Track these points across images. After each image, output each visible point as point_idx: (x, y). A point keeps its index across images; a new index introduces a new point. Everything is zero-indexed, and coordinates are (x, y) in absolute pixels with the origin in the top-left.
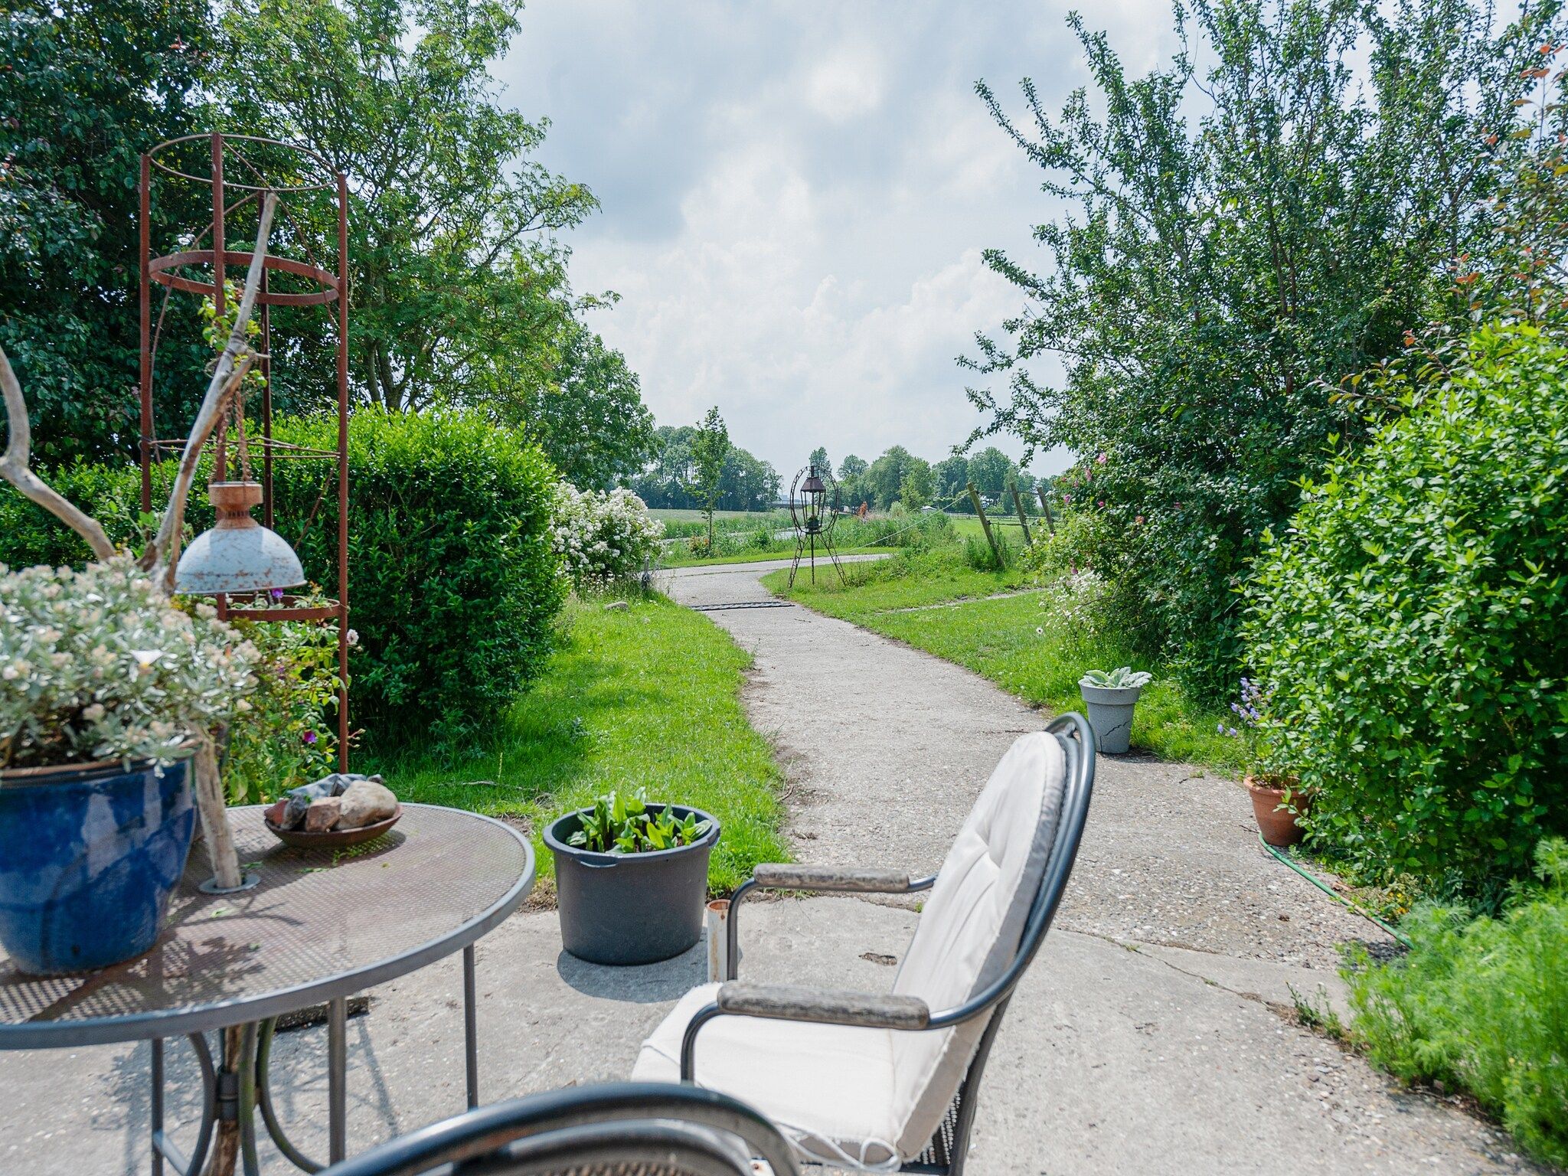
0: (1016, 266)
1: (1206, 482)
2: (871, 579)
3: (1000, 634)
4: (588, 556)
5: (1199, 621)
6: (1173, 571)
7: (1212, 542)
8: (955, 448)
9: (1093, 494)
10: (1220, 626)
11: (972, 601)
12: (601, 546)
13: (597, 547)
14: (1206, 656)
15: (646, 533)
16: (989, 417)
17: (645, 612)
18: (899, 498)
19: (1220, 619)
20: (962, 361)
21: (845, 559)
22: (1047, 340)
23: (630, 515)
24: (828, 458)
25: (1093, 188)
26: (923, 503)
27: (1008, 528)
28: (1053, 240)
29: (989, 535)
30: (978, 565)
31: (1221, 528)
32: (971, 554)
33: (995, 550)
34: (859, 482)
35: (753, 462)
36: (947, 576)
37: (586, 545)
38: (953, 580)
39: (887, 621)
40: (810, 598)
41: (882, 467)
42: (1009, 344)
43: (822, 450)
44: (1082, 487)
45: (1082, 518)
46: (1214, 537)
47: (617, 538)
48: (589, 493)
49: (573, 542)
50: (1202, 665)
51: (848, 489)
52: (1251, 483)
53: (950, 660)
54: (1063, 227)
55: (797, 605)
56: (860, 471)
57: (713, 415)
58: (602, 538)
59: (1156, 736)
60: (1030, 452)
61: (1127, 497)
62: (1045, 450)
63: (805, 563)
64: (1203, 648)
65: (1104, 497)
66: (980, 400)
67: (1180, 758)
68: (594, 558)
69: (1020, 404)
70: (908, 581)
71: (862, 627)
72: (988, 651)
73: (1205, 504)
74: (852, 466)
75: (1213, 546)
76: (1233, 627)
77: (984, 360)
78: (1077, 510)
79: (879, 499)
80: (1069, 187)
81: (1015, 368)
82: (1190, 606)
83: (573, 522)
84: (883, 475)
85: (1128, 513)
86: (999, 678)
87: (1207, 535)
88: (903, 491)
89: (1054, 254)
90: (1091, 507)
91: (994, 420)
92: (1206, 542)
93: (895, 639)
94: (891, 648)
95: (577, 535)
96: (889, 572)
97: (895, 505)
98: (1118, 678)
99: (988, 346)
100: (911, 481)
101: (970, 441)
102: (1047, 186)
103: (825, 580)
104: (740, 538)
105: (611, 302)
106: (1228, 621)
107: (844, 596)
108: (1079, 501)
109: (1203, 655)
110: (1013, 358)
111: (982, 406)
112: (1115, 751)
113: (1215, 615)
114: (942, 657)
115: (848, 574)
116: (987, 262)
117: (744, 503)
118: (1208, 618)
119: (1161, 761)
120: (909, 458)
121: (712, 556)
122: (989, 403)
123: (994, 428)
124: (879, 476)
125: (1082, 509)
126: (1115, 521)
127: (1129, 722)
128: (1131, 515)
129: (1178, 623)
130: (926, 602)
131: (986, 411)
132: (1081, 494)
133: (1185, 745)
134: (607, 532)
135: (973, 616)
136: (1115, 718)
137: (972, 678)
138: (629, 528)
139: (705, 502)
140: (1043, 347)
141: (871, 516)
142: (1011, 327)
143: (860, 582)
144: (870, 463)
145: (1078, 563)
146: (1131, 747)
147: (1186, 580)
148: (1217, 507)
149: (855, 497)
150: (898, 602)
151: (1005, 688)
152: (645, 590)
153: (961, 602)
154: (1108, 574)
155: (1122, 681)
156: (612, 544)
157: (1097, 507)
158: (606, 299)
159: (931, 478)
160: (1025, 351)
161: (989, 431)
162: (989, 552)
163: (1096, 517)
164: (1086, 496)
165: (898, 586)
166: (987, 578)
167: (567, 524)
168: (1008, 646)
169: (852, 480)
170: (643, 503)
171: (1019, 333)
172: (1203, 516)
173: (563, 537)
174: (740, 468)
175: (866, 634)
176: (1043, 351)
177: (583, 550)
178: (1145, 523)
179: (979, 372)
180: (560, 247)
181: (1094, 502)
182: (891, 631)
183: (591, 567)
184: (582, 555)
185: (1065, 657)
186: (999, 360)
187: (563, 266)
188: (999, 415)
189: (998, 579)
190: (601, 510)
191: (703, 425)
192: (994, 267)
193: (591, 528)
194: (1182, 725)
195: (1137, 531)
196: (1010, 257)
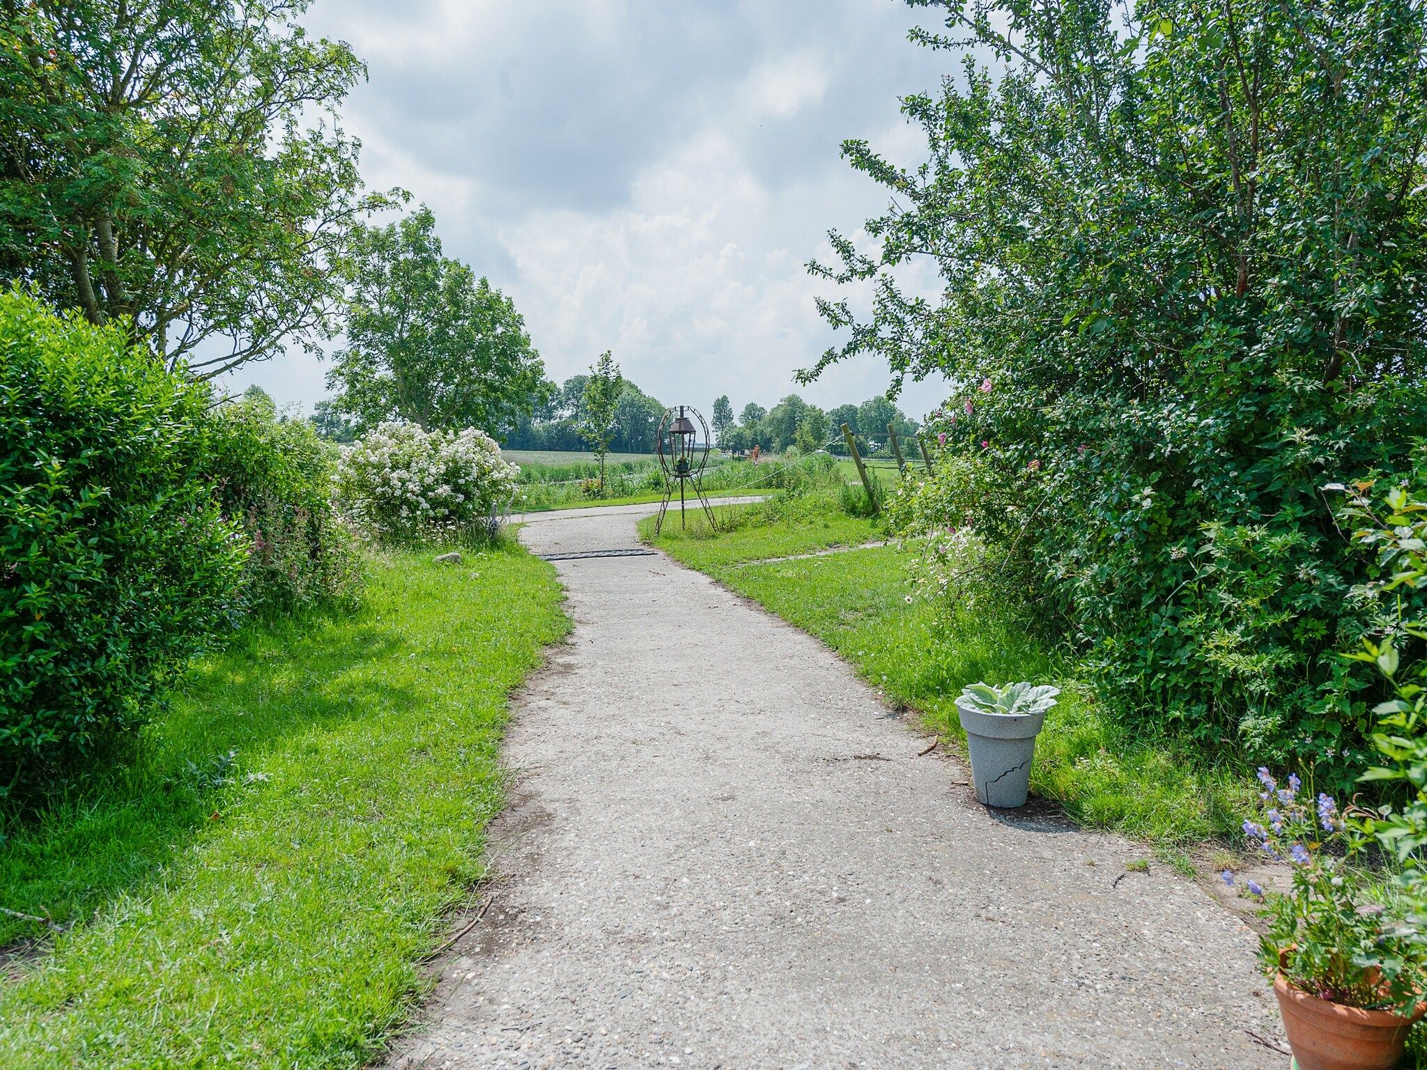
0: (880, 158)
1: (1134, 412)
2: (742, 525)
3: (867, 594)
4: (428, 500)
5: (1122, 607)
6: (1083, 534)
7: (1145, 498)
8: (800, 372)
9: (975, 431)
10: (1154, 616)
11: (844, 550)
12: (444, 490)
13: (440, 491)
14: (1134, 658)
15: (496, 475)
16: (845, 335)
17: (482, 564)
18: (793, 442)
19: (1155, 607)
20: (814, 267)
21: (714, 502)
22: (916, 240)
23: (477, 457)
24: (730, 406)
25: (973, 33)
26: (816, 447)
27: (884, 472)
28: (925, 115)
29: (865, 479)
30: (853, 511)
31: (1155, 477)
32: (846, 498)
33: (871, 495)
34: (759, 428)
35: (661, 409)
36: (820, 522)
37: (426, 490)
38: (826, 526)
39: (744, 577)
40: (677, 545)
41: (779, 414)
42: (873, 249)
43: (725, 399)
44: (960, 423)
45: (961, 463)
46: (1148, 491)
47: (461, 481)
48: (436, 434)
49: (411, 486)
50: (1129, 673)
51: (748, 434)
52: (1202, 412)
53: (805, 630)
54: (936, 97)
55: (661, 553)
56: (760, 418)
57: (606, 359)
58: (447, 482)
59: (1066, 779)
60: (898, 382)
61: (1017, 436)
62: (916, 379)
63: (674, 506)
64: (1130, 646)
65: (989, 435)
66: (834, 315)
67: (1105, 822)
68: (435, 504)
69: (885, 320)
70: (780, 526)
71: (718, 581)
72: (850, 617)
73: (1132, 443)
74: (752, 413)
75: (1147, 504)
76: (1175, 620)
77: (841, 268)
78: (954, 453)
79: (776, 444)
80: (943, 33)
81: (878, 275)
82: (1109, 586)
83: (413, 464)
84: (781, 421)
85: (1022, 456)
86: (857, 660)
87: (1136, 487)
88: (797, 435)
89: (925, 136)
90: (972, 448)
91: (851, 338)
92: (1136, 498)
93: (749, 600)
94: (743, 611)
95: (416, 478)
96: (761, 517)
97: (791, 449)
98: (1012, 697)
99: (845, 249)
100: (806, 427)
101: (821, 366)
102: (916, 34)
103: (695, 527)
104: (636, 480)
105: (401, 201)
106: (1167, 610)
107: (711, 543)
108: (956, 441)
109: (1130, 658)
110: (877, 263)
111: (836, 322)
112: (1008, 804)
113: (1148, 600)
114: (796, 625)
115: (719, 519)
116: (847, 156)
117: (652, 447)
118: (1136, 603)
119: (1077, 828)
120: (804, 407)
121: (603, 497)
122: (845, 318)
123: (851, 349)
124: (775, 422)
125: (961, 450)
126: (1001, 465)
127: (1026, 763)
128: (1025, 458)
129: (1092, 607)
130: (795, 552)
131: (842, 328)
132: (959, 430)
133: (1111, 801)
134: (452, 475)
135: (840, 568)
136: (1007, 757)
137: (826, 658)
138: (475, 472)
139: (597, 444)
140: (914, 249)
141: (763, 459)
142: (875, 229)
143: (731, 528)
144: (769, 410)
145: (955, 521)
146: (1030, 796)
147: (1101, 548)
148: (1149, 448)
149: (754, 442)
150: (767, 552)
151: (864, 675)
152: (492, 540)
153: (830, 552)
154: (993, 534)
155: (1018, 703)
156: (457, 490)
157: (979, 448)
158: (394, 198)
159: (825, 423)
160: (892, 255)
161: (845, 352)
162: (865, 497)
163: (979, 461)
164: (965, 434)
165: (768, 532)
166: (863, 524)
167: (407, 466)
168: (873, 612)
169: (753, 426)
170: (496, 444)
171: (885, 233)
172: (1131, 457)
173: (400, 479)
174: (649, 414)
175: (720, 590)
176: (913, 255)
177: (423, 495)
178: (1042, 468)
179: (834, 282)
180: (348, 138)
181: (975, 442)
182: (746, 589)
183: (431, 513)
184: (421, 499)
185: (939, 634)
186: (859, 267)
187: (353, 162)
188: (857, 332)
189: (874, 526)
190: (446, 451)
191: (596, 369)
192: (857, 164)
193: (433, 470)
194: (1103, 765)
195: (1031, 480)
196: (875, 148)
